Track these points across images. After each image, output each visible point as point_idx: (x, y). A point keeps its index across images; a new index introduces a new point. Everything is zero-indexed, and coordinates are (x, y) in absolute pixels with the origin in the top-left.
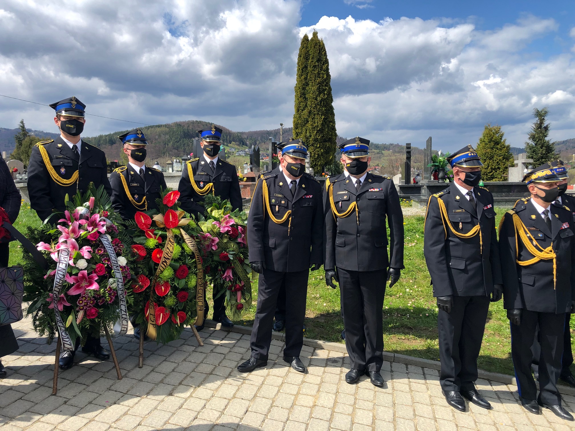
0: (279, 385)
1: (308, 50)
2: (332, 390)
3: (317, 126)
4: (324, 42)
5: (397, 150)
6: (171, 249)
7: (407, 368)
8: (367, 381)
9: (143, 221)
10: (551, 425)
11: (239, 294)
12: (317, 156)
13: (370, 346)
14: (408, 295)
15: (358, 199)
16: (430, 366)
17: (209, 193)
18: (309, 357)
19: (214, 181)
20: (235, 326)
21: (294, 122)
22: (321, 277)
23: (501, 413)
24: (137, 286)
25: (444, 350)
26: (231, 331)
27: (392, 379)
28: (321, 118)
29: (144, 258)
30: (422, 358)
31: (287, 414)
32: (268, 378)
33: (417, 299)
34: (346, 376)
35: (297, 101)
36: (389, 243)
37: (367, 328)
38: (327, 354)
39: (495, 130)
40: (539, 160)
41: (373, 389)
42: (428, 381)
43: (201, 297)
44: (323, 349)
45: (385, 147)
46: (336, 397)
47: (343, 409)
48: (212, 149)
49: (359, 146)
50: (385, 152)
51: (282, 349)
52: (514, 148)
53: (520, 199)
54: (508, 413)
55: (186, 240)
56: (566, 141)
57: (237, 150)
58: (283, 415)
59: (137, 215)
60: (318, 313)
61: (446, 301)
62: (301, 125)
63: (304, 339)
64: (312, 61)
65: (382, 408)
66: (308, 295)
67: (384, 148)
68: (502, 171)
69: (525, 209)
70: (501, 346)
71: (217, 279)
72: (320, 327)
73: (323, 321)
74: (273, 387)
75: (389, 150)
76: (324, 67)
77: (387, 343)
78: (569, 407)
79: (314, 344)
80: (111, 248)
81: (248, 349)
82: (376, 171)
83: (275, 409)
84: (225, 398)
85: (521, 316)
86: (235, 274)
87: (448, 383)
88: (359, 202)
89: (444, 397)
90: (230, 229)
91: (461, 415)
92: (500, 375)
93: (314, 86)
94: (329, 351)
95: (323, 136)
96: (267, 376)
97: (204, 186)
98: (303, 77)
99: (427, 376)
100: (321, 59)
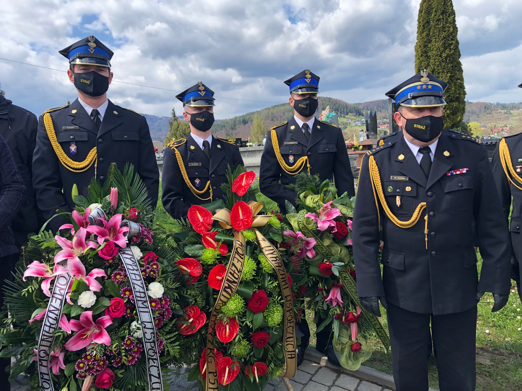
1: (430, 3)
6: (238, 265)
9: (201, 220)
11: (354, 327)
17: (301, 171)
19: (309, 153)
24: (185, 325)
26: (342, 373)
28: (447, 76)
29: (199, 279)
35: (418, 61)
43: (292, 337)
48: (307, 105)
50: (514, 112)
55: (264, 250)
57: (353, 121)
59: (191, 210)
64: (436, 15)
67: (513, 107)
71: (317, 302)
76: (450, 19)
80: (137, 270)
86: (344, 295)
90: (333, 225)
93: (438, 42)
95: (449, 96)
97: (295, 161)
98: (425, 34)
100: (446, 11)
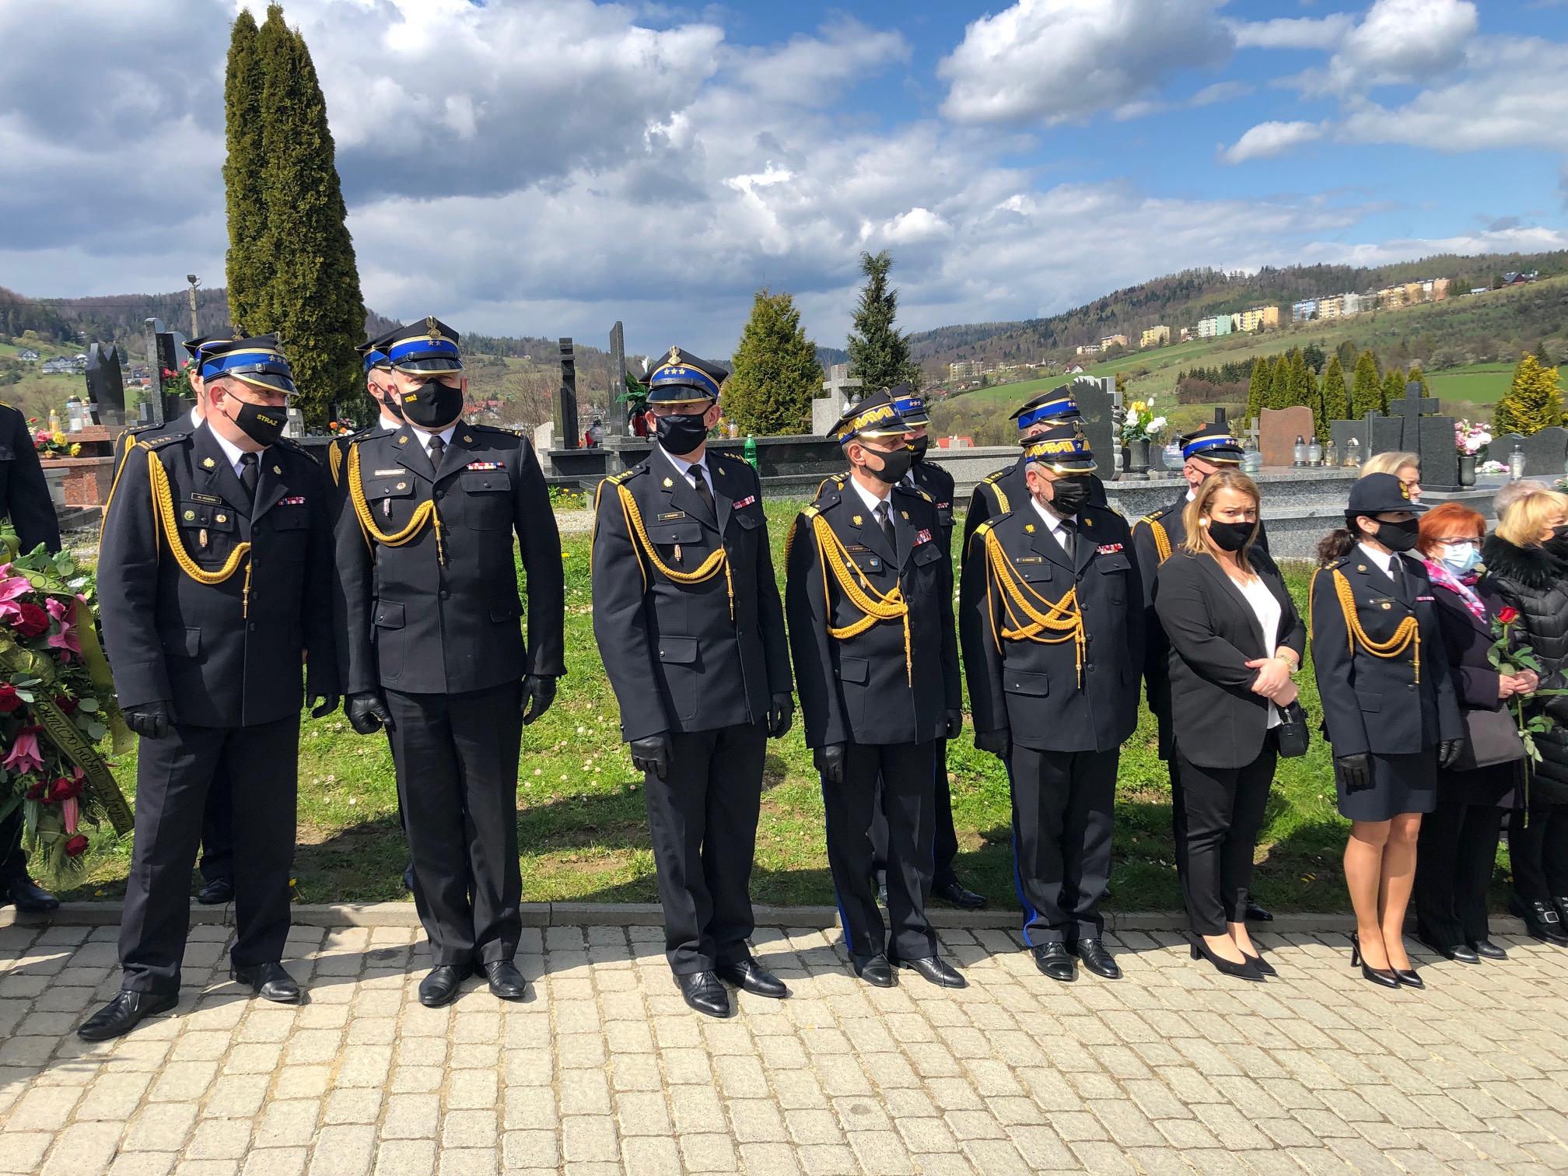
0: (217, 1054)
1: (255, 57)
2: (383, 1034)
3: (305, 287)
4: (304, 39)
5: (543, 354)
7: (586, 936)
8: (481, 992)
10: (918, 1005)
11: (70, 806)
12: (310, 372)
13: (486, 897)
14: (583, 742)
15: (439, 493)
16: (643, 920)
18: (311, 956)
20: (63, 905)
21: (230, 272)
22: (339, 725)
23: (810, 1002)
25: (666, 874)
26: (52, 925)
27: (547, 972)
28: (313, 262)
30: (623, 902)
31: (248, 1133)
32: (181, 1040)
33: (605, 751)
34: (421, 987)
35: (235, 212)
36: (526, 611)
37: (478, 850)
38: (365, 937)
39: (779, 304)
40: (878, 380)
41: (497, 1008)
42: (639, 960)
44: (353, 926)
45: (511, 348)
46: (394, 1051)
47: (416, 1079)
49: (438, 343)
50: (511, 361)
51: (226, 948)
52: (826, 350)
53: (829, 477)
54: (825, 997)
56: (935, 332)
57: (45, 358)
58: (235, 1139)
60: (332, 827)
61: (652, 749)
62: (253, 280)
63: (294, 908)
64: (273, 95)
65: (522, 1054)
66: (300, 783)
67: (509, 349)
68: (800, 409)
69: (840, 502)
70: (807, 837)
72: (342, 866)
73: (350, 847)
74: (199, 1064)
75: (522, 354)
76: (312, 114)
77: (531, 879)
78: (955, 955)
79: (324, 917)
81: (115, 968)
82: (491, 414)
83: (207, 1128)
84: (41, 1131)
85: (845, 758)
86: (48, 747)
87: (686, 955)
88: (441, 502)
89: (680, 992)
91: (718, 1026)
92: (806, 910)
93: (285, 168)
94: (371, 928)
95: (324, 316)
96: (179, 1036)
98: (247, 140)
99: (636, 946)
100: (300, 90)
